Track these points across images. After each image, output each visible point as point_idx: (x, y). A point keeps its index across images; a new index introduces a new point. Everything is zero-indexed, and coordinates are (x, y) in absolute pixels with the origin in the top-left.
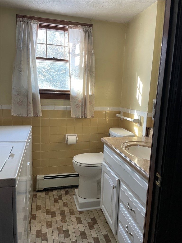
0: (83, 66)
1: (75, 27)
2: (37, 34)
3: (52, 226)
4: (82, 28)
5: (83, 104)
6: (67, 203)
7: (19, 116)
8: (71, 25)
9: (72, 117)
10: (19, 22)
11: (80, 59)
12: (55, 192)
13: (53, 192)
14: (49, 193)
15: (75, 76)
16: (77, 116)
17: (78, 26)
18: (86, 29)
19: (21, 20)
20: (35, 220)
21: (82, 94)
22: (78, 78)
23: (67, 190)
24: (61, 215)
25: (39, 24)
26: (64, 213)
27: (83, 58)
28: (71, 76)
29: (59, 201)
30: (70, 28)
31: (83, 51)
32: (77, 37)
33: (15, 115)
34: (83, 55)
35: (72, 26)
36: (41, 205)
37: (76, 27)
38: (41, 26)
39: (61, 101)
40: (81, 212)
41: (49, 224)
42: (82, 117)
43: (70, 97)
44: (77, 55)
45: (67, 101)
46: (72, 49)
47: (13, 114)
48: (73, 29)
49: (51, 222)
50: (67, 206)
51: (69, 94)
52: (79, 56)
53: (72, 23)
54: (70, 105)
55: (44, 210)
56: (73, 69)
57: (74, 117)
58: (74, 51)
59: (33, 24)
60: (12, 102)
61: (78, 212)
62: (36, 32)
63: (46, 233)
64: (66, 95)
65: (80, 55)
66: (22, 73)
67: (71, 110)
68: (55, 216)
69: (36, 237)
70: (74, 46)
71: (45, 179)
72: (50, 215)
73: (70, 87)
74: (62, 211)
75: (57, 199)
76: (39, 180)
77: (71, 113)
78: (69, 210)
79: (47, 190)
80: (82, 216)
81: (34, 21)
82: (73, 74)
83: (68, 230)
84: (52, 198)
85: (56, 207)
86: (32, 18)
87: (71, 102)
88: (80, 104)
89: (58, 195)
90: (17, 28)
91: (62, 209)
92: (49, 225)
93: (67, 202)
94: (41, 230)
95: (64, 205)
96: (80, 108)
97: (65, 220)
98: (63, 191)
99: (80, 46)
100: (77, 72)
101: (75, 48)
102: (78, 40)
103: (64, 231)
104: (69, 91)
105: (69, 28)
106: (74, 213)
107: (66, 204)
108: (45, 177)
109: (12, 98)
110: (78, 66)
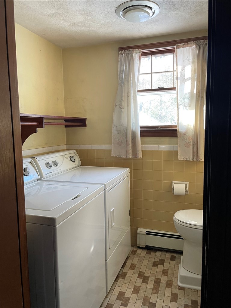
0: (195, 92)
1: (184, 45)
2: (139, 64)
3: (138, 293)
4: (195, 43)
5: (195, 143)
6: (168, 272)
7: (118, 157)
8: (179, 44)
9: (179, 159)
10: (122, 55)
11: (192, 83)
12: (158, 254)
13: (156, 252)
14: (151, 253)
15: (184, 106)
16: (186, 159)
17: (189, 43)
18: (200, 44)
19: (122, 52)
20: (123, 280)
21: (193, 129)
22: (187, 108)
23: (174, 255)
24: (154, 283)
25: (142, 53)
26: (160, 282)
27: (196, 82)
28: (179, 106)
29: (159, 266)
30: (179, 48)
31: (195, 74)
32: (188, 57)
33: (114, 156)
34: (196, 78)
35: (182, 44)
36: (136, 264)
37: (186, 45)
38: (144, 54)
39: (167, 139)
40: (181, 288)
41: (137, 288)
42: (193, 159)
43: (177, 133)
44: (187, 80)
45: (173, 139)
46: (181, 73)
47: (113, 155)
48: (182, 48)
49: (139, 287)
50: (166, 275)
51: (176, 130)
52: (191, 81)
53: (181, 42)
54: (177, 144)
55: (138, 271)
56: (181, 97)
57: (183, 159)
58: (183, 75)
59: (135, 54)
60: (112, 142)
61: (178, 287)
62: (138, 63)
63: (129, 298)
64: (172, 132)
65: (192, 78)
66: (123, 110)
67: (178, 150)
68: (147, 283)
69: (117, 299)
70: (183, 69)
71: (146, 234)
72: (142, 279)
73: (178, 120)
74: (158, 279)
75: (158, 263)
76: (139, 234)
77: (178, 154)
78: (167, 280)
79: (150, 249)
80: (180, 294)
81: (136, 50)
82: (182, 104)
83: (156, 304)
84: (152, 260)
85: (152, 273)
86: (134, 48)
87: (178, 140)
88: (191, 142)
89: (160, 259)
90: (119, 63)
91: (159, 277)
92: (136, 290)
93: (168, 270)
94: (125, 293)
95: (163, 273)
96: (191, 147)
97: (157, 290)
98: (168, 255)
99: (191, 67)
100: (187, 101)
101: (185, 71)
102: (189, 60)
103: (150, 303)
104: (176, 127)
105: (177, 48)
106: (172, 286)
107: (166, 272)
108: (147, 232)
109: (113, 138)
110: (189, 93)
